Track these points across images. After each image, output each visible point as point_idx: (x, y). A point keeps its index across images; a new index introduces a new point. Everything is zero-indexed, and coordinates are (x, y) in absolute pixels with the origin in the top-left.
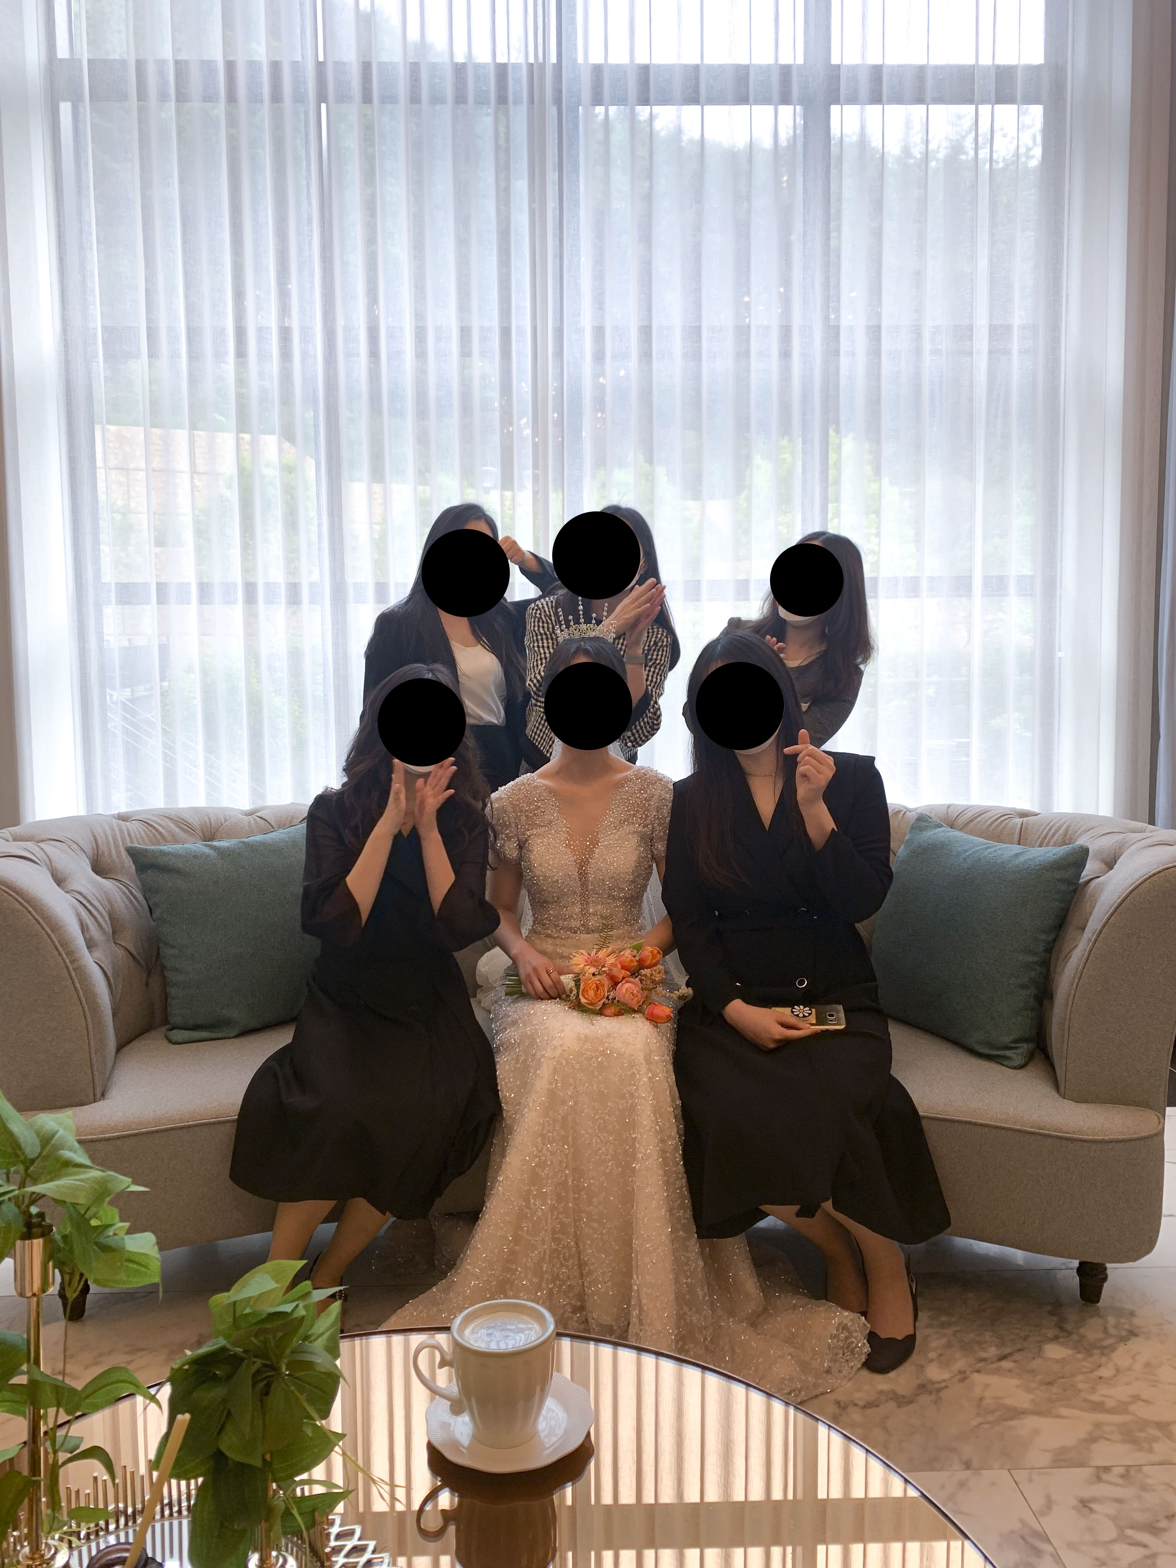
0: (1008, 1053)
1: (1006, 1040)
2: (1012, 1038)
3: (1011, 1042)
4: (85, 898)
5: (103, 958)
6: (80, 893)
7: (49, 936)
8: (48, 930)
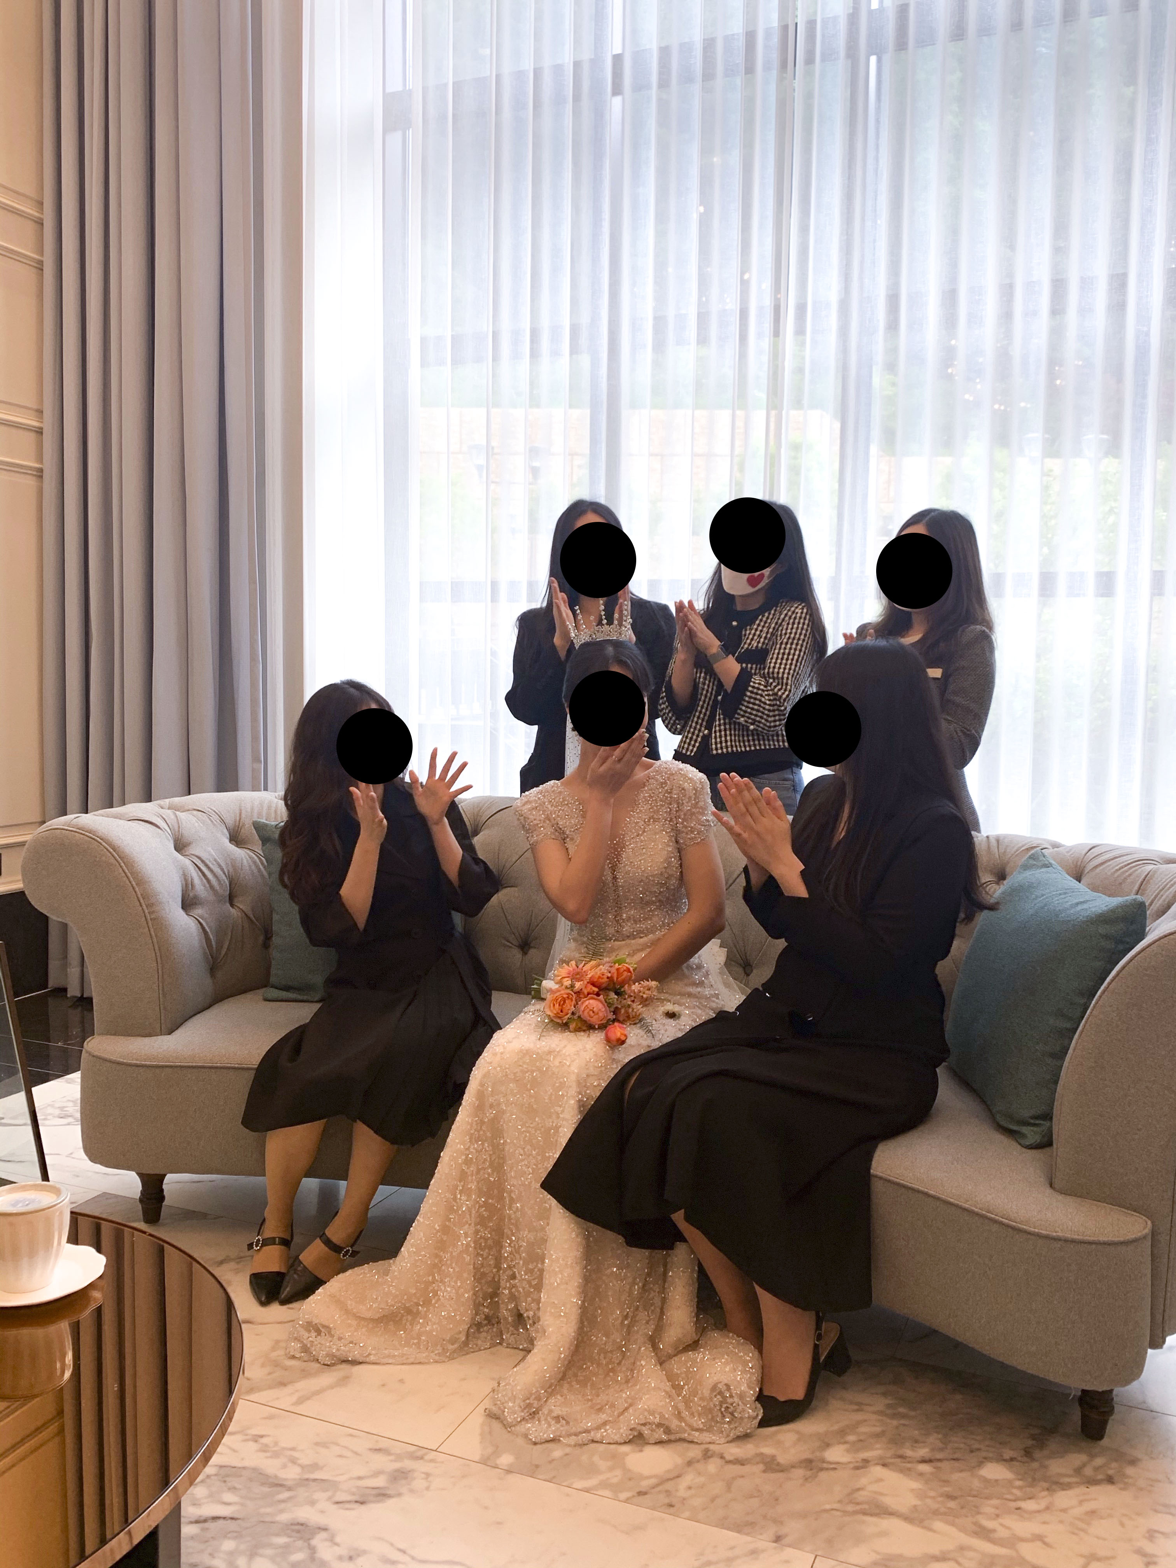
0: (1025, 1130)
1: (1026, 1114)
2: (1033, 1112)
3: (1032, 1118)
4: (203, 861)
5: (206, 916)
6: (199, 858)
7: (134, 888)
8: (134, 883)
